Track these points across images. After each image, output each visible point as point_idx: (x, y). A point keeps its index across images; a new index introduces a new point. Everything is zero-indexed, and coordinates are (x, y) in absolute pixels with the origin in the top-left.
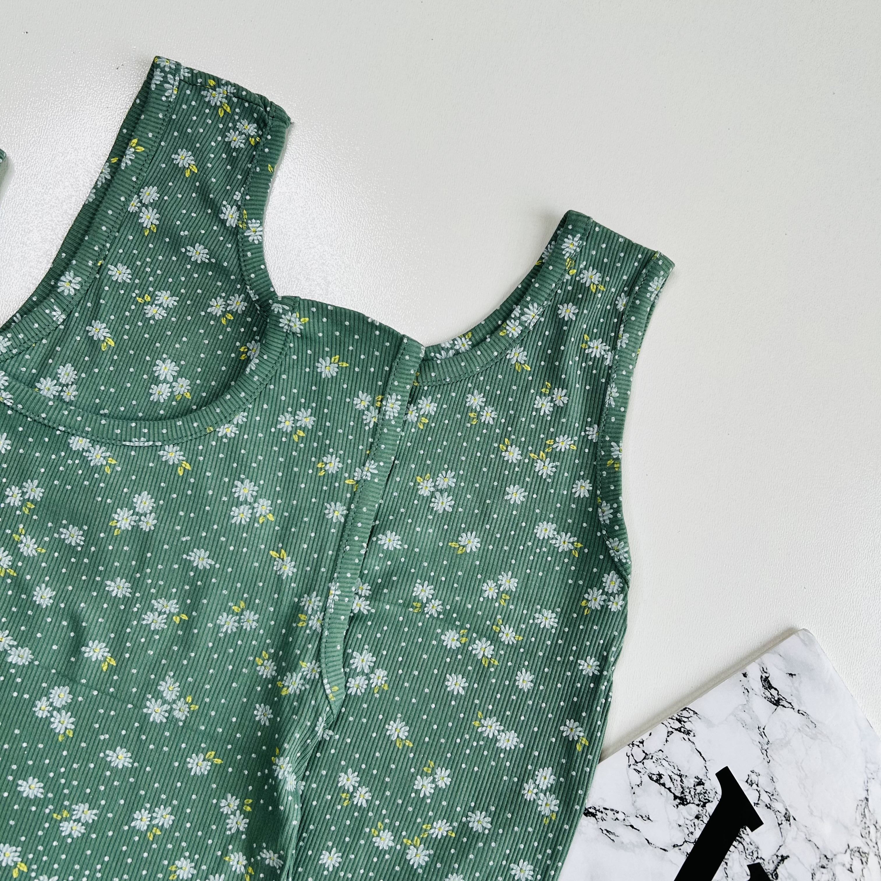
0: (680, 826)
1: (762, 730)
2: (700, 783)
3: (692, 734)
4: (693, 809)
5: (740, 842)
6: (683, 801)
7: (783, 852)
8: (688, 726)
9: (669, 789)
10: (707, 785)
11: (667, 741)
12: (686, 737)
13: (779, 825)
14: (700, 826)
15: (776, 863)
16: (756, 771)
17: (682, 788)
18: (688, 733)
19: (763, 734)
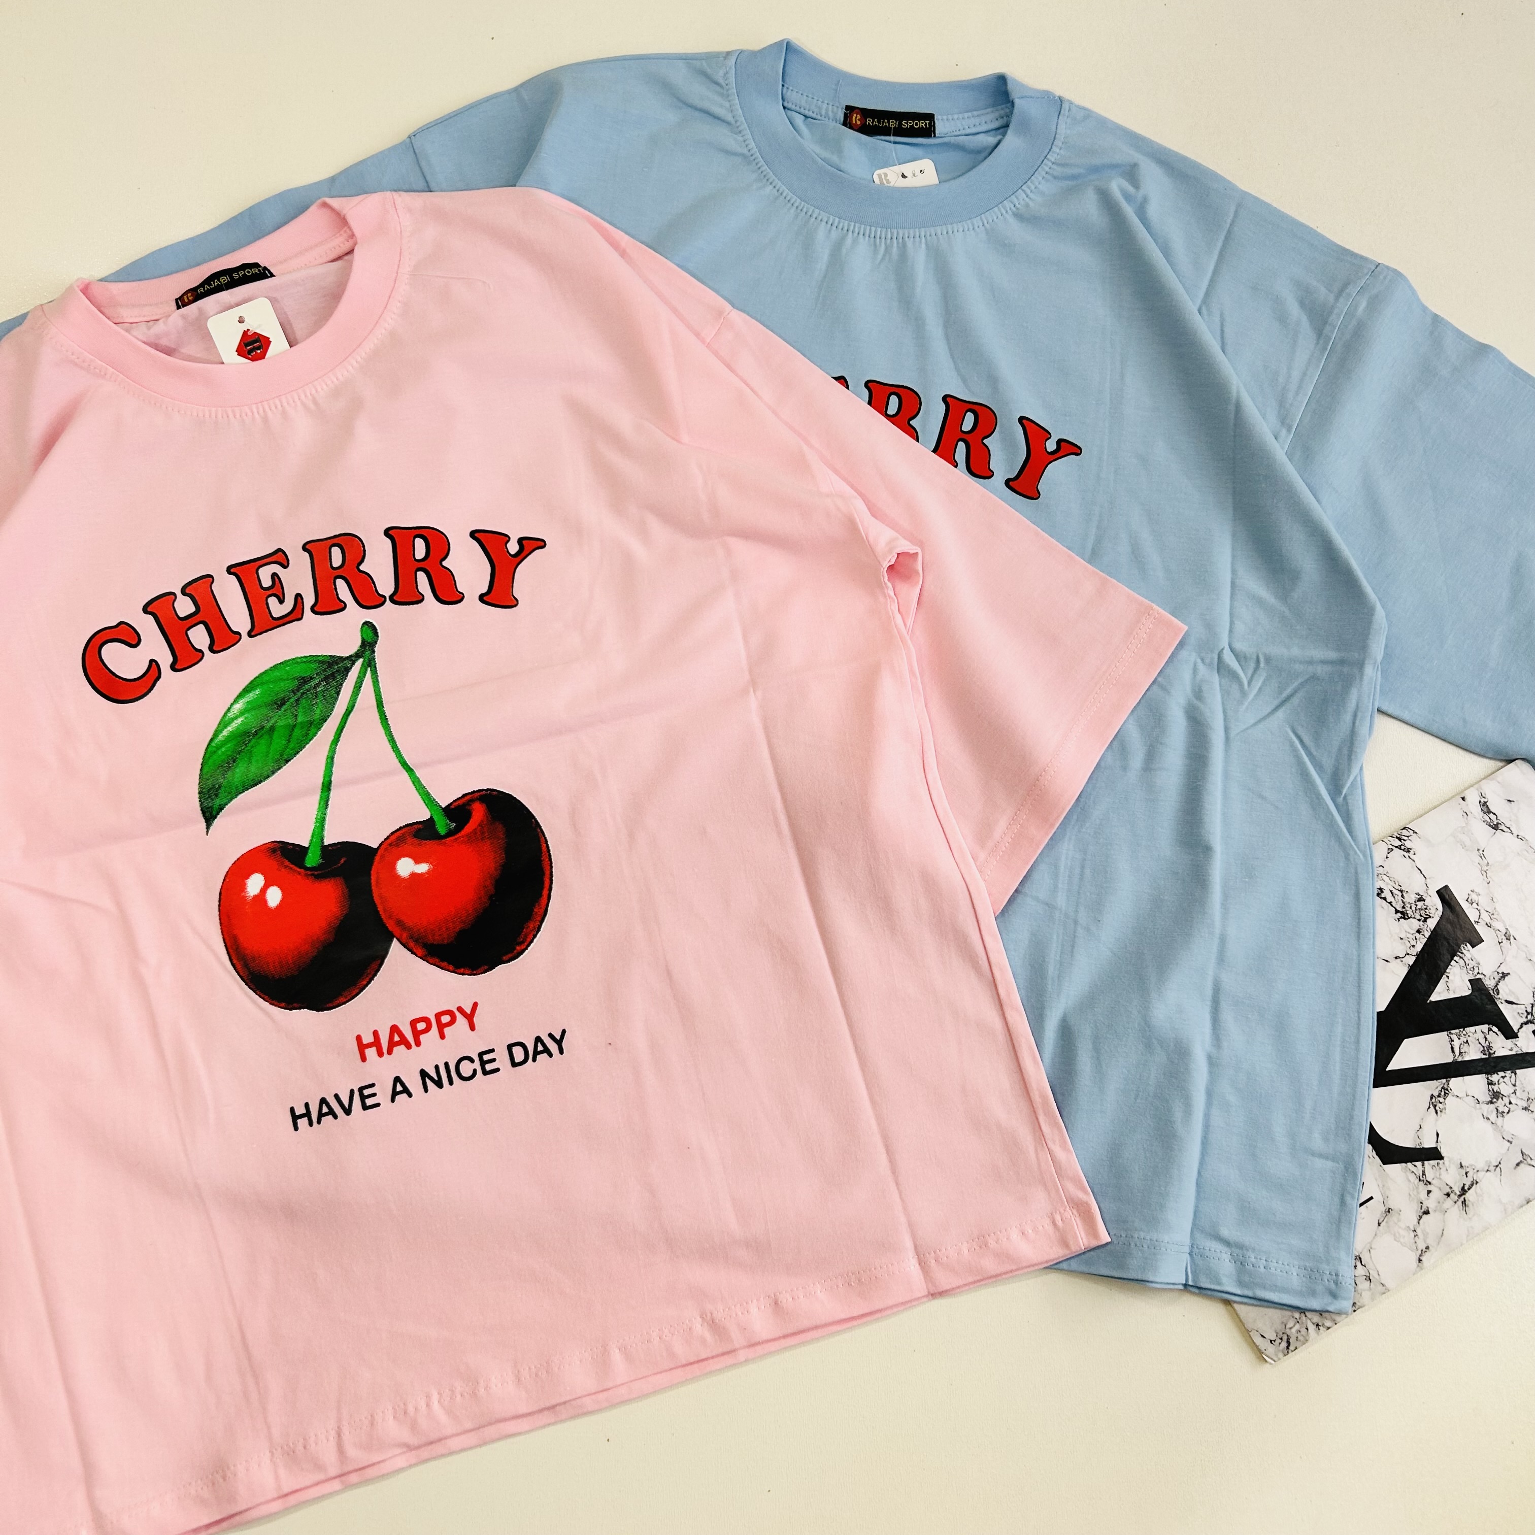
0: (1401, 939)
1: (1481, 852)
2: (1421, 899)
3: (1412, 852)
4: (1415, 924)
5: (1461, 957)
6: (1404, 916)
7: (1503, 969)
8: (1408, 844)
9: (1390, 903)
10: (1428, 902)
11: (1387, 857)
12: (1406, 854)
13: (1499, 943)
14: (1421, 940)
15: (1497, 979)
16: (1476, 890)
17: (1403, 902)
18: (1409, 852)
19: (1482, 856)
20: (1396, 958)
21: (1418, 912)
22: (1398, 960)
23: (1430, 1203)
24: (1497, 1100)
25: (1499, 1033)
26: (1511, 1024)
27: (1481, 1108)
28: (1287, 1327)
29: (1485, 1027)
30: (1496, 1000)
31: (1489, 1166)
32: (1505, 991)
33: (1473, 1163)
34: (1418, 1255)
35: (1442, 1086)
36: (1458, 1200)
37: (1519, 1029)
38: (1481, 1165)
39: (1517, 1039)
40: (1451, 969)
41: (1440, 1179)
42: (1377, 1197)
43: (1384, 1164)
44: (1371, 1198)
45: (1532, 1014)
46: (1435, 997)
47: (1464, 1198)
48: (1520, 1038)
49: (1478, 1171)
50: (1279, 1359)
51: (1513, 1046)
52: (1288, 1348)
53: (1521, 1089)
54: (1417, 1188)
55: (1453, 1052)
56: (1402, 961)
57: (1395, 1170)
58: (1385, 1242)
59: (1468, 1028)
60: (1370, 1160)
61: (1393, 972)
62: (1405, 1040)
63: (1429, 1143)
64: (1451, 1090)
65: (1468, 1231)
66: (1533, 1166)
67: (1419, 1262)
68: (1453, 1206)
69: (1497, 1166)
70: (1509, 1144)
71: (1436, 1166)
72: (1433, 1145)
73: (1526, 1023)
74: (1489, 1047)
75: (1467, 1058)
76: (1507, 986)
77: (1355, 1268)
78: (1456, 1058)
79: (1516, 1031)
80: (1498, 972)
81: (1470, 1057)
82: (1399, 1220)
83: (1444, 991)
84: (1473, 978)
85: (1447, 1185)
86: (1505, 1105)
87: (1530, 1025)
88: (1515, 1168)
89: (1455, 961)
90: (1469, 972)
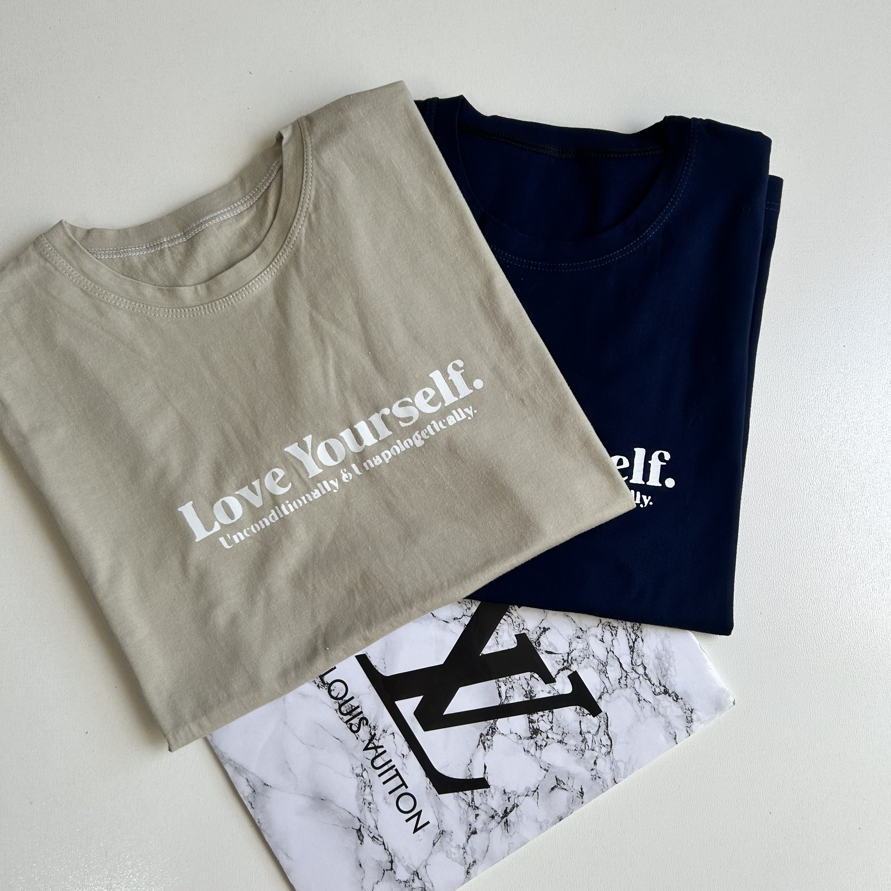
20: (454, 619)
22: (456, 621)
23: (478, 825)
24: (537, 735)
25: (539, 679)
26: (550, 671)
27: (522, 743)
29: (528, 675)
30: (537, 651)
31: (528, 792)
32: (546, 642)
33: (515, 790)
34: (466, 868)
35: (490, 726)
36: (501, 821)
37: (557, 674)
38: (521, 790)
39: (554, 683)
40: (500, 627)
41: (487, 804)
42: (433, 821)
43: (440, 793)
44: (428, 823)
45: (568, 662)
46: (486, 651)
47: (507, 820)
48: (557, 683)
49: (518, 796)
51: (551, 689)
53: (557, 725)
54: (466, 813)
55: (500, 696)
56: (459, 621)
57: (448, 798)
58: (439, 858)
59: (513, 676)
60: (428, 791)
61: (452, 631)
62: (461, 689)
63: (478, 774)
64: (497, 729)
65: (509, 846)
66: (566, 789)
67: (467, 874)
68: (497, 826)
69: (535, 791)
70: (545, 772)
71: (483, 793)
72: (481, 776)
73: (563, 669)
74: (531, 691)
75: (512, 701)
76: (547, 638)
77: (413, 882)
78: (503, 701)
79: (554, 677)
80: (540, 628)
81: (514, 700)
82: (451, 840)
83: (494, 645)
84: (519, 633)
85: (492, 809)
86: (543, 740)
87: (566, 671)
88: (551, 791)
89: (504, 619)
90: (516, 628)
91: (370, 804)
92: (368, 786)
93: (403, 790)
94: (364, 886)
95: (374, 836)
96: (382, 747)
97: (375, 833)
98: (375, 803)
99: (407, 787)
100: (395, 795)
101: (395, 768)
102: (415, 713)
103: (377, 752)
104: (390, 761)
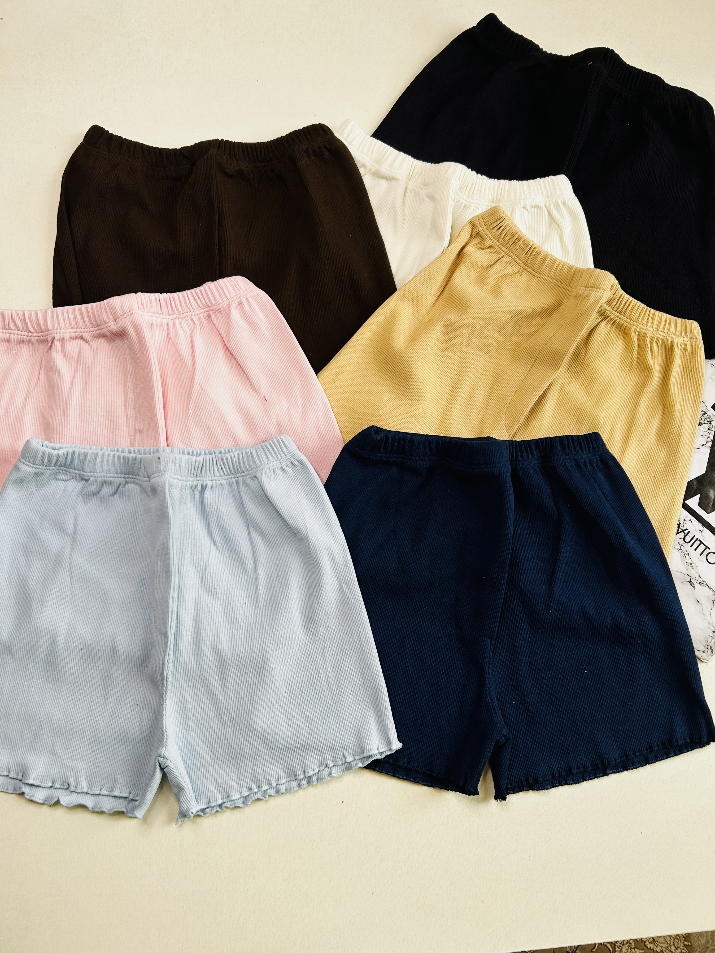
20: (702, 445)
21: (706, 420)
22: (704, 446)
28: (709, 642)
50: (710, 659)
52: (712, 652)
56: (706, 446)
61: (703, 453)
91: (691, 564)
92: (687, 554)
93: (707, 551)
94: (704, 612)
95: (700, 583)
96: (686, 529)
97: (700, 580)
98: (694, 563)
99: (709, 549)
100: (704, 555)
101: (698, 540)
102: (699, 505)
103: (685, 533)
104: (694, 536)
